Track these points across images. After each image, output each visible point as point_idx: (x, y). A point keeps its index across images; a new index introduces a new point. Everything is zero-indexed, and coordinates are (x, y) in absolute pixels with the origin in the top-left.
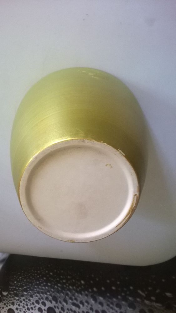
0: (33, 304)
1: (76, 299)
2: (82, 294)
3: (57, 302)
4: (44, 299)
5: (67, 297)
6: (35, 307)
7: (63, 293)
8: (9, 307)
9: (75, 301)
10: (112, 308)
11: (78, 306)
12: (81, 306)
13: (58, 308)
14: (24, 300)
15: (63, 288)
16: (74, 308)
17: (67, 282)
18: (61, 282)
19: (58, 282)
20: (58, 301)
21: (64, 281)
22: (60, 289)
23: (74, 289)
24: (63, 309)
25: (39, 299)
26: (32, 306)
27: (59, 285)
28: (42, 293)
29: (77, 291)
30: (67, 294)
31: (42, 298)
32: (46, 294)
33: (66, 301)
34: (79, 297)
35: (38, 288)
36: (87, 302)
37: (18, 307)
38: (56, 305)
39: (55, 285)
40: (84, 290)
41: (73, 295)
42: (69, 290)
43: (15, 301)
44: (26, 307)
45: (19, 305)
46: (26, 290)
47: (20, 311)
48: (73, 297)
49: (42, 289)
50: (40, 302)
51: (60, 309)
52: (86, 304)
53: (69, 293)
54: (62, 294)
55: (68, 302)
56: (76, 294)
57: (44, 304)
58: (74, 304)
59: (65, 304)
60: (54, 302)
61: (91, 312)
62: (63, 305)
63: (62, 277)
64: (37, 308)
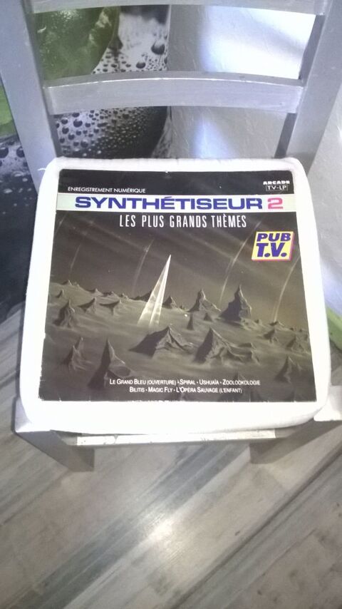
1: (103, 130)
2: (99, 140)
5: (113, 126)
9: (103, 128)
10: (64, 147)
11: (99, 125)
12: (97, 128)
15: (119, 132)
16: (104, 121)
17: (116, 140)
18: (123, 136)
19: (124, 134)
21: (120, 139)
22: (123, 129)
23: (107, 138)
27: (124, 132)
28: (139, 114)
29: (104, 138)
30: (113, 129)
32: (135, 116)
33: (114, 122)
34: (101, 135)
36: (91, 136)
39: (129, 130)
40: (97, 145)
41: (106, 132)
42: (112, 134)
48: (106, 130)
51: (118, 111)
52: (92, 133)
53: (112, 132)
54: (119, 125)
55: (110, 122)
56: (104, 136)
59: (114, 118)
60: (126, 113)
61: (86, 129)
62: (116, 116)
63: (123, 141)
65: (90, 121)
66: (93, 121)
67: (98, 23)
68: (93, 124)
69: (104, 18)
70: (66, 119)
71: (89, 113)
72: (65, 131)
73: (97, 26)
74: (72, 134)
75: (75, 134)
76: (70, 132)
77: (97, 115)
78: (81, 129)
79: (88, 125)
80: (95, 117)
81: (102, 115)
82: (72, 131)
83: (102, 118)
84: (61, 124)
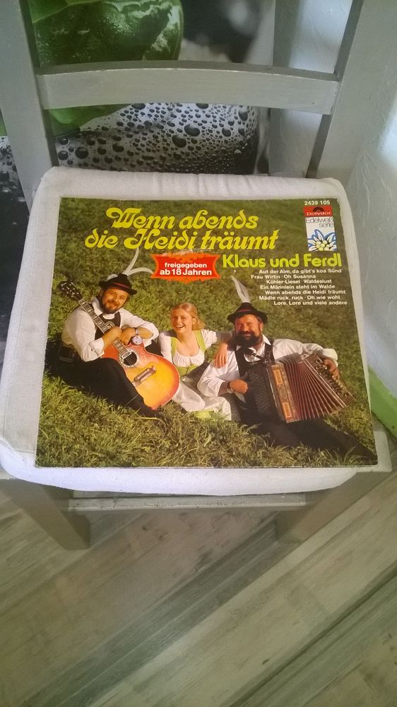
0: (203, 146)
1: (148, 164)
3: (175, 154)
4: (191, 154)
6: (201, 143)
7: (167, 165)
8: (230, 137)
9: (149, 162)
11: (144, 157)
12: (141, 160)
13: (172, 149)
14: (214, 148)
16: (151, 154)
20: (173, 156)
24: (166, 149)
25: (197, 152)
26: (203, 143)
28: (194, 159)
31: (193, 153)
32: (190, 159)
33: (163, 159)
35: (200, 164)
37: (219, 139)
38: (175, 151)
41: (152, 167)
43: (225, 145)
44: (211, 141)
45: (219, 141)
46: (214, 158)
47: (217, 136)
49: (195, 163)
50: (195, 149)
51: (170, 149)
52: (133, 163)
53: (158, 168)
57: (190, 148)
58: (152, 158)
59: (163, 155)
60: (178, 153)
61: (127, 157)
62: (165, 153)
64: (199, 142)
65: (133, 150)
66: (137, 151)
67: (155, 45)
68: (137, 154)
69: (162, 41)
70: (105, 139)
71: (134, 141)
72: (102, 151)
73: (153, 48)
74: (110, 157)
75: (113, 158)
76: (106, 154)
77: (143, 146)
78: (120, 155)
79: (130, 154)
80: (139, 147)
81: (149, 147)
82: (110, 154)
83: (148, 150)
84: (97, 143)
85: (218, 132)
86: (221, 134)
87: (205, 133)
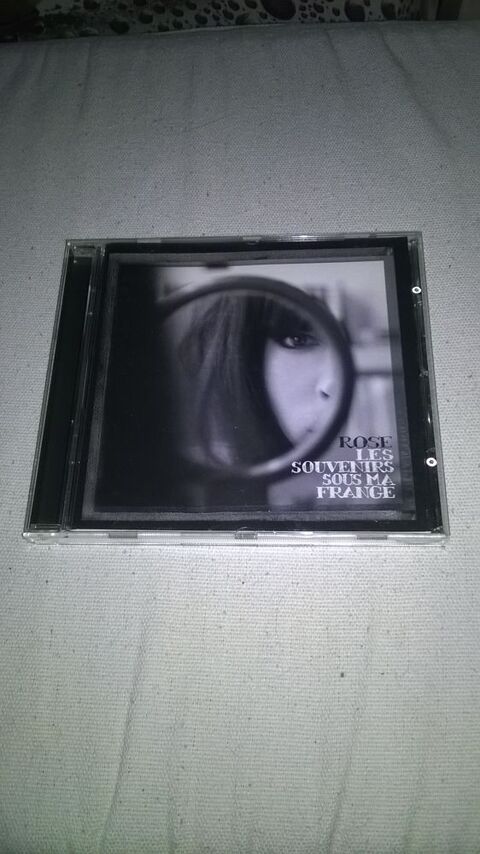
85: (336, 12)
86: (343, 16)
87: (307, 12)
